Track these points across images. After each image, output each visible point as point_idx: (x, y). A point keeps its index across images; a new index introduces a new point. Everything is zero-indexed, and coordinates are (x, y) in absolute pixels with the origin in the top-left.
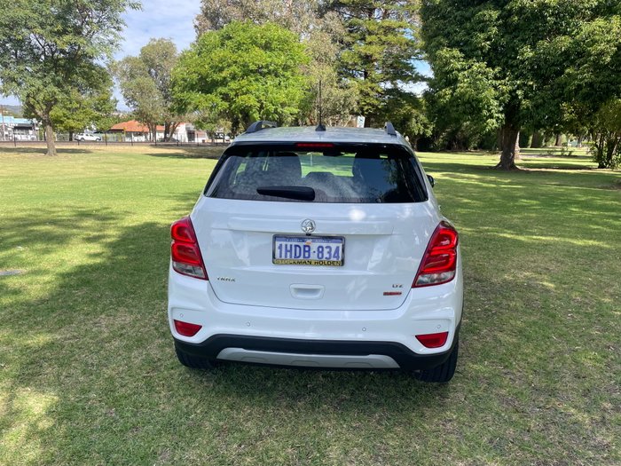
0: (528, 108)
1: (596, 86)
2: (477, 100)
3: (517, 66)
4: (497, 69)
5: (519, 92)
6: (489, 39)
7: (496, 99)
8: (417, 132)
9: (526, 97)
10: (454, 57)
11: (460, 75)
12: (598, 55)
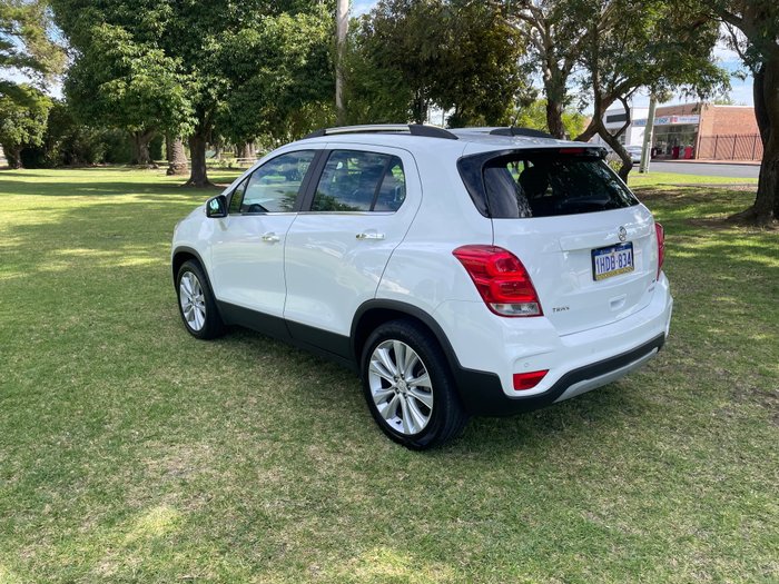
0: (226, 111)
1: (296, 90)
2: (163, 98)
3: (202, 58)
4: (179, 60)
5: (211, 91)
6: (162, 19)
7: (188, 98)
8: (19, 140)
9: (220, 97)
10: (120, 38)
11: (133, 62)
12: (291, 56)
